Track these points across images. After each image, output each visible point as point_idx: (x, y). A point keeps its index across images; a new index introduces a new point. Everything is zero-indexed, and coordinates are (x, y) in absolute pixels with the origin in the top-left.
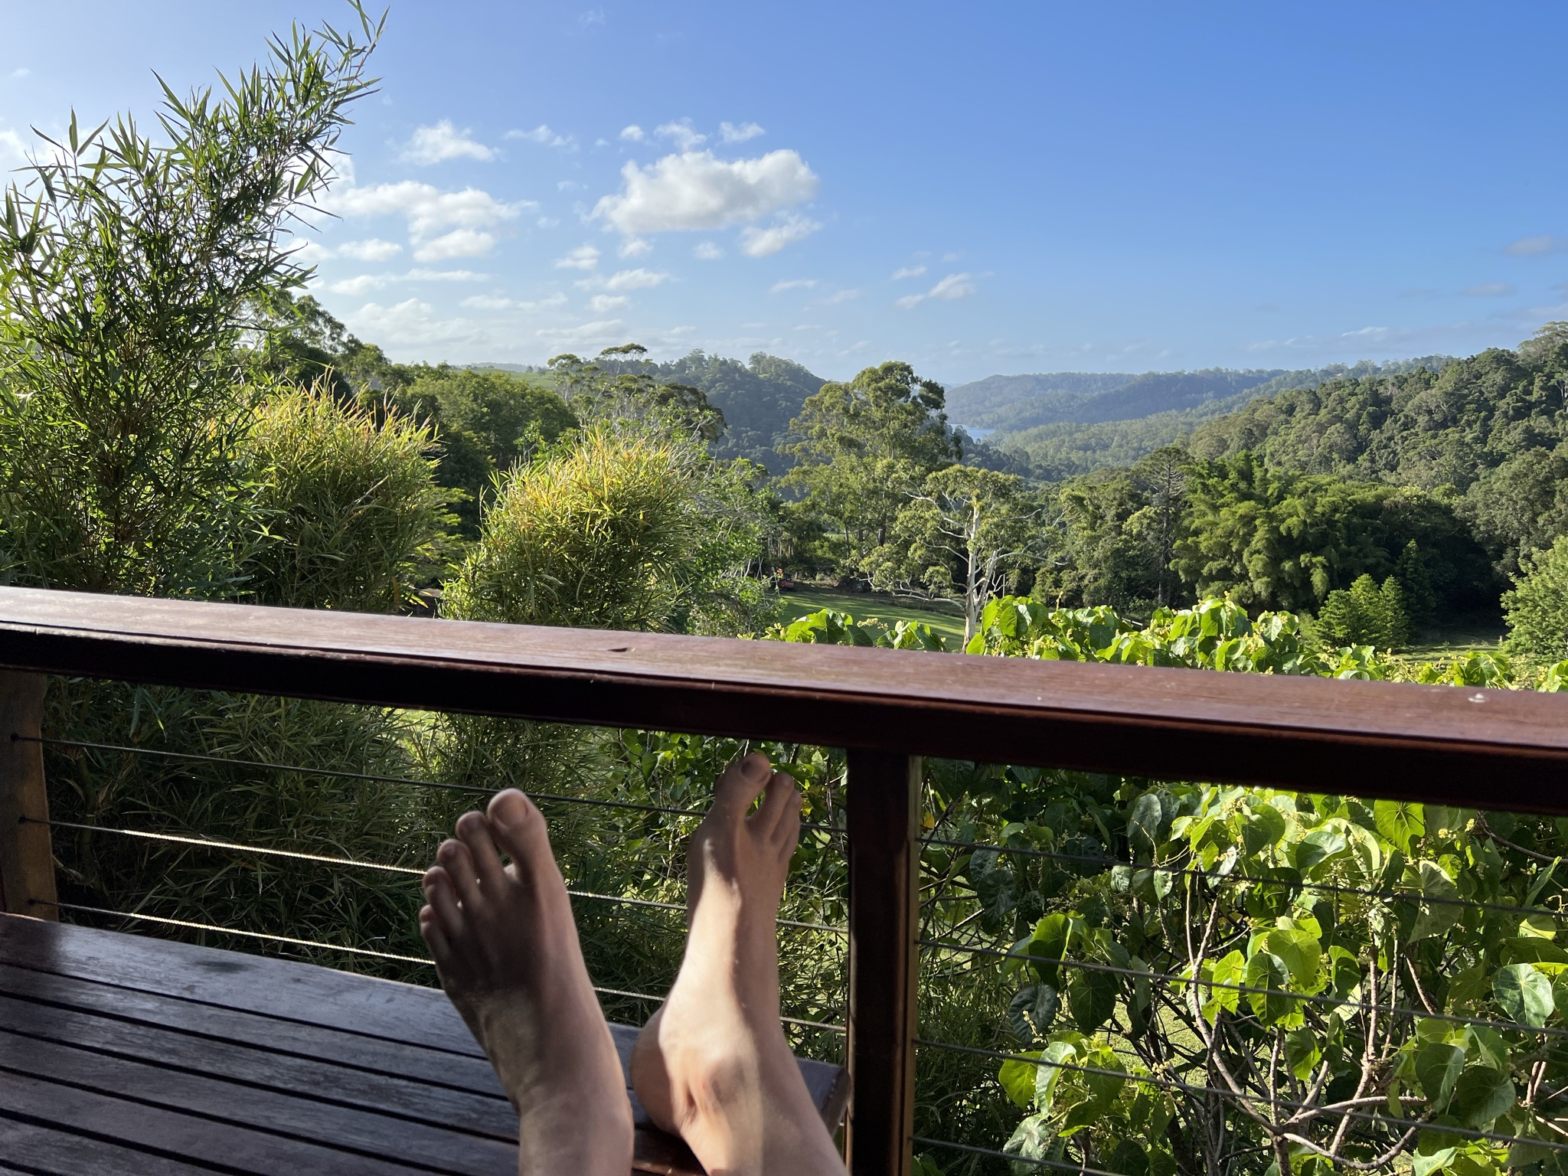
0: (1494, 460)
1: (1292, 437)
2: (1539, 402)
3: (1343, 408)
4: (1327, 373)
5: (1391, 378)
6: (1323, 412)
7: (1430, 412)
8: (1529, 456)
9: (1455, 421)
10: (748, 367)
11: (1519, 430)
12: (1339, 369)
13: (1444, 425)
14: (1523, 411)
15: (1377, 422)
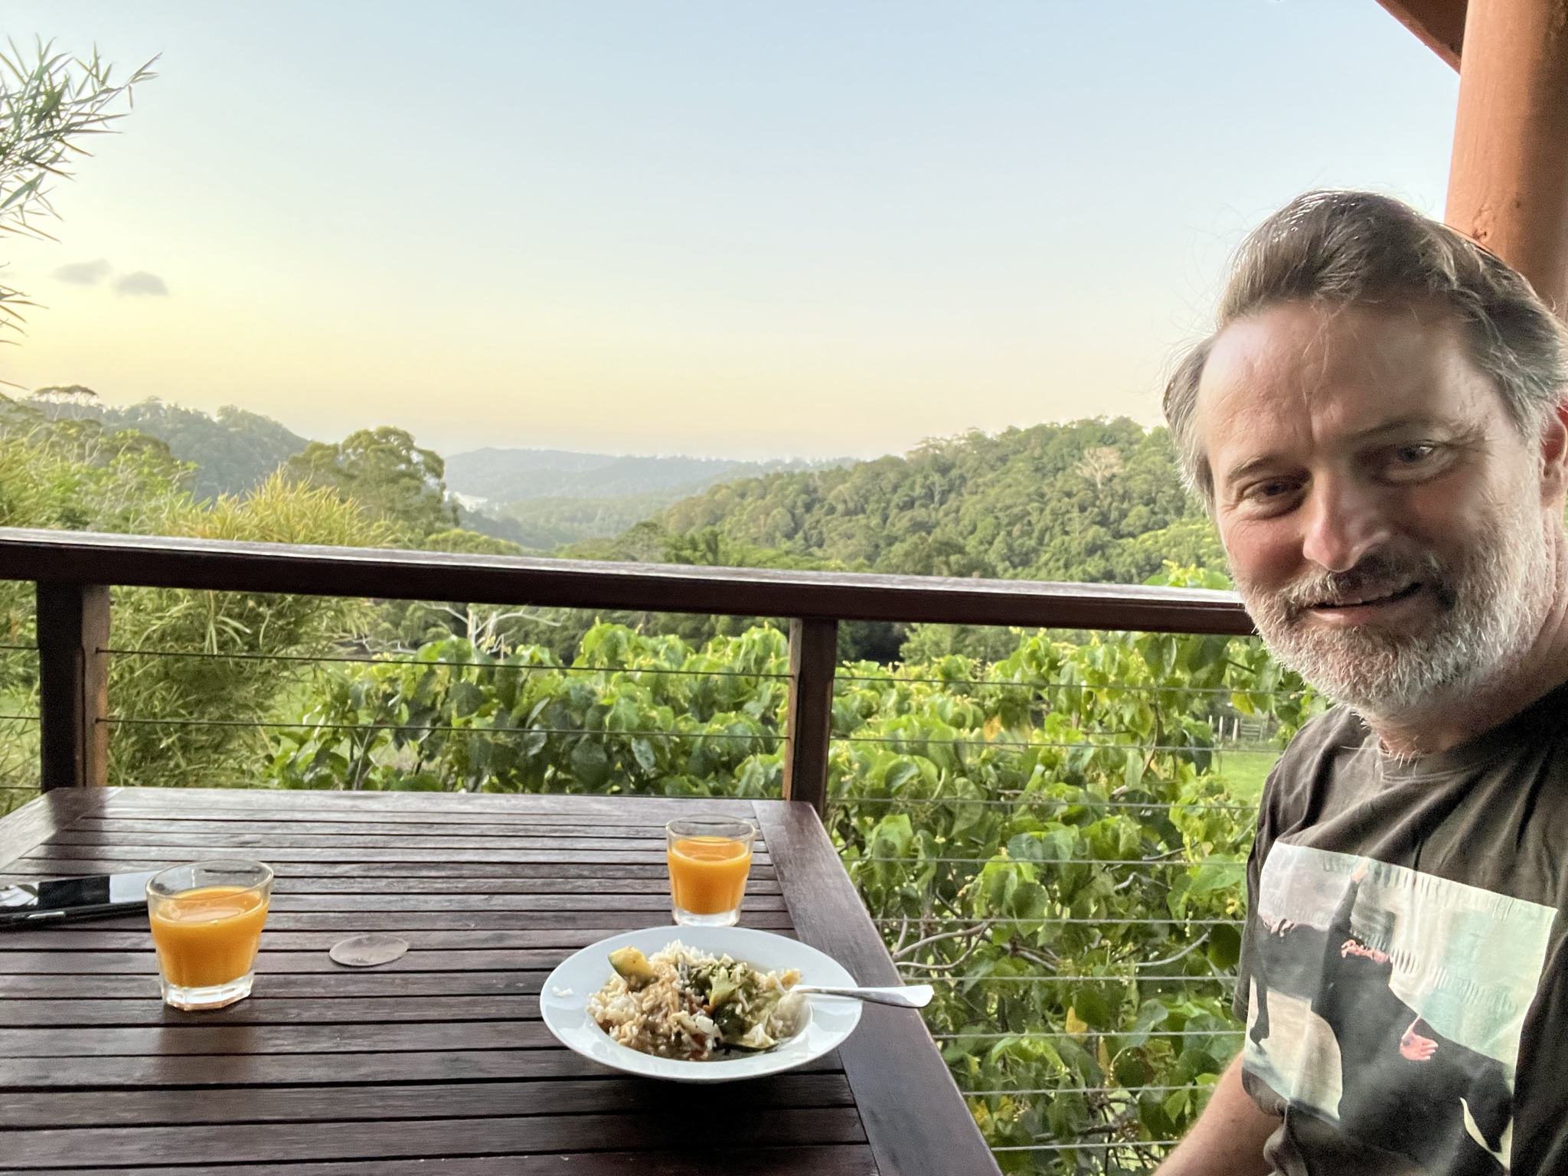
0: (891, 541)
1: (745, 517)
2: (920, 498)
3: (783, 495)
4: (769, 465)
5: (817, 473)
6: (768, 497)
7: (845, 502)
8: (915, 538)
9: (863, 511)
10: (216, 419)
11: (907, 518)
12: (779, 462)
13: (855, 512)
14: (910, 504)
15: (808, 508)
